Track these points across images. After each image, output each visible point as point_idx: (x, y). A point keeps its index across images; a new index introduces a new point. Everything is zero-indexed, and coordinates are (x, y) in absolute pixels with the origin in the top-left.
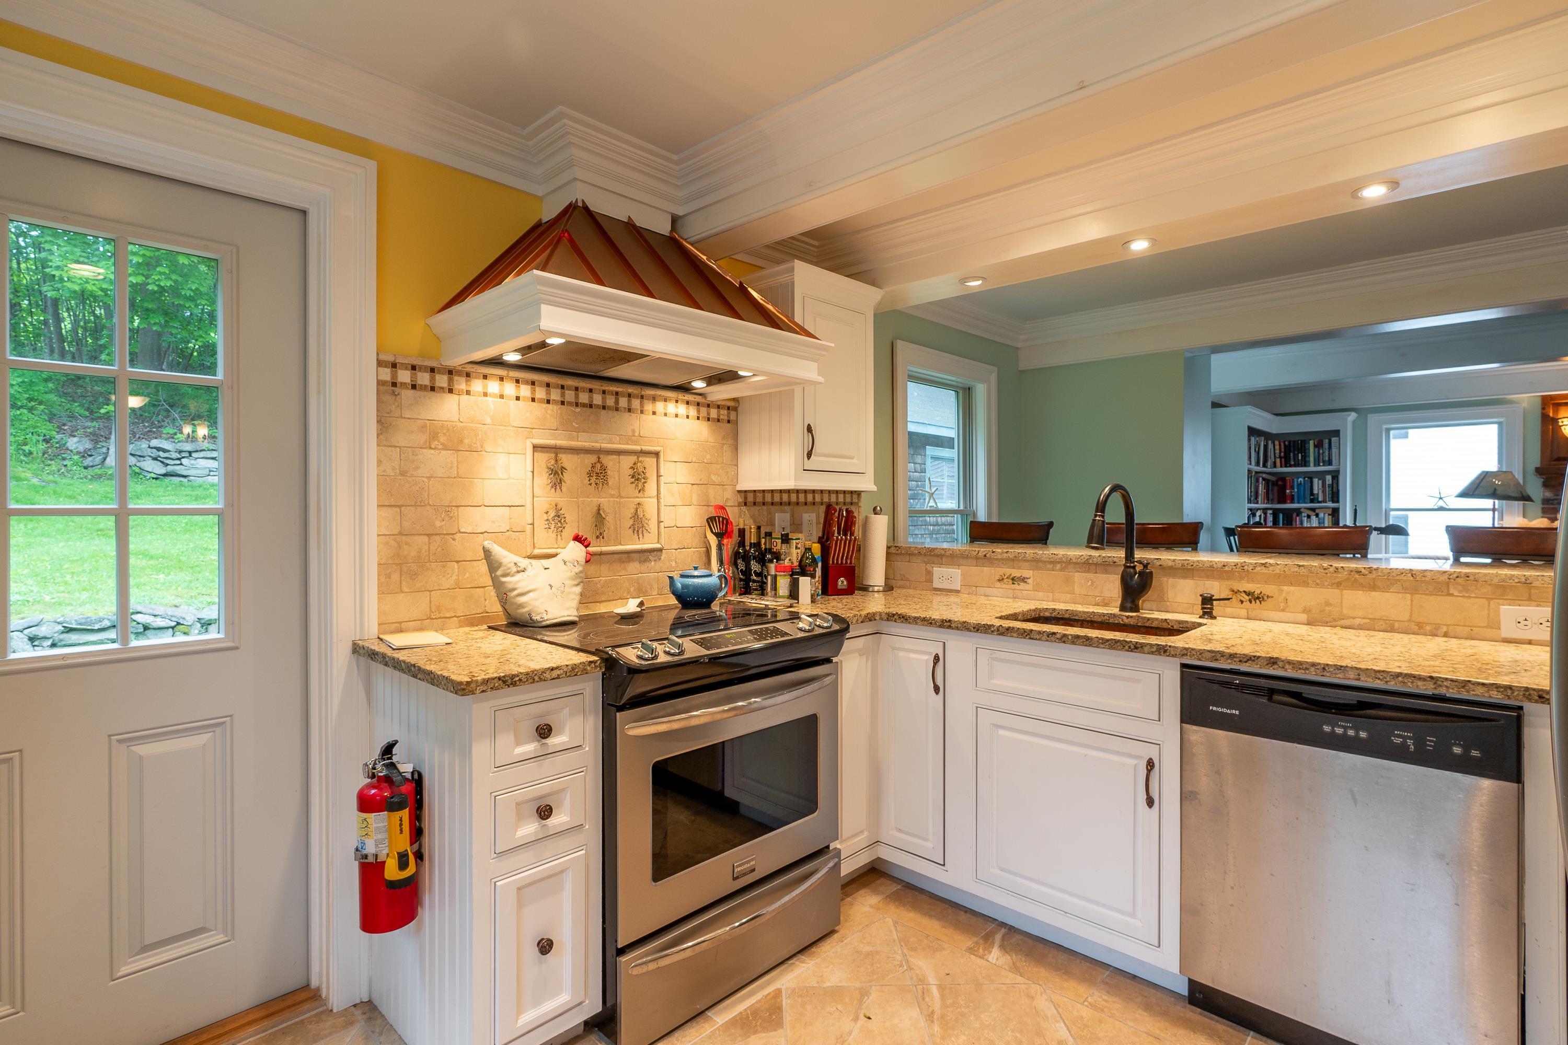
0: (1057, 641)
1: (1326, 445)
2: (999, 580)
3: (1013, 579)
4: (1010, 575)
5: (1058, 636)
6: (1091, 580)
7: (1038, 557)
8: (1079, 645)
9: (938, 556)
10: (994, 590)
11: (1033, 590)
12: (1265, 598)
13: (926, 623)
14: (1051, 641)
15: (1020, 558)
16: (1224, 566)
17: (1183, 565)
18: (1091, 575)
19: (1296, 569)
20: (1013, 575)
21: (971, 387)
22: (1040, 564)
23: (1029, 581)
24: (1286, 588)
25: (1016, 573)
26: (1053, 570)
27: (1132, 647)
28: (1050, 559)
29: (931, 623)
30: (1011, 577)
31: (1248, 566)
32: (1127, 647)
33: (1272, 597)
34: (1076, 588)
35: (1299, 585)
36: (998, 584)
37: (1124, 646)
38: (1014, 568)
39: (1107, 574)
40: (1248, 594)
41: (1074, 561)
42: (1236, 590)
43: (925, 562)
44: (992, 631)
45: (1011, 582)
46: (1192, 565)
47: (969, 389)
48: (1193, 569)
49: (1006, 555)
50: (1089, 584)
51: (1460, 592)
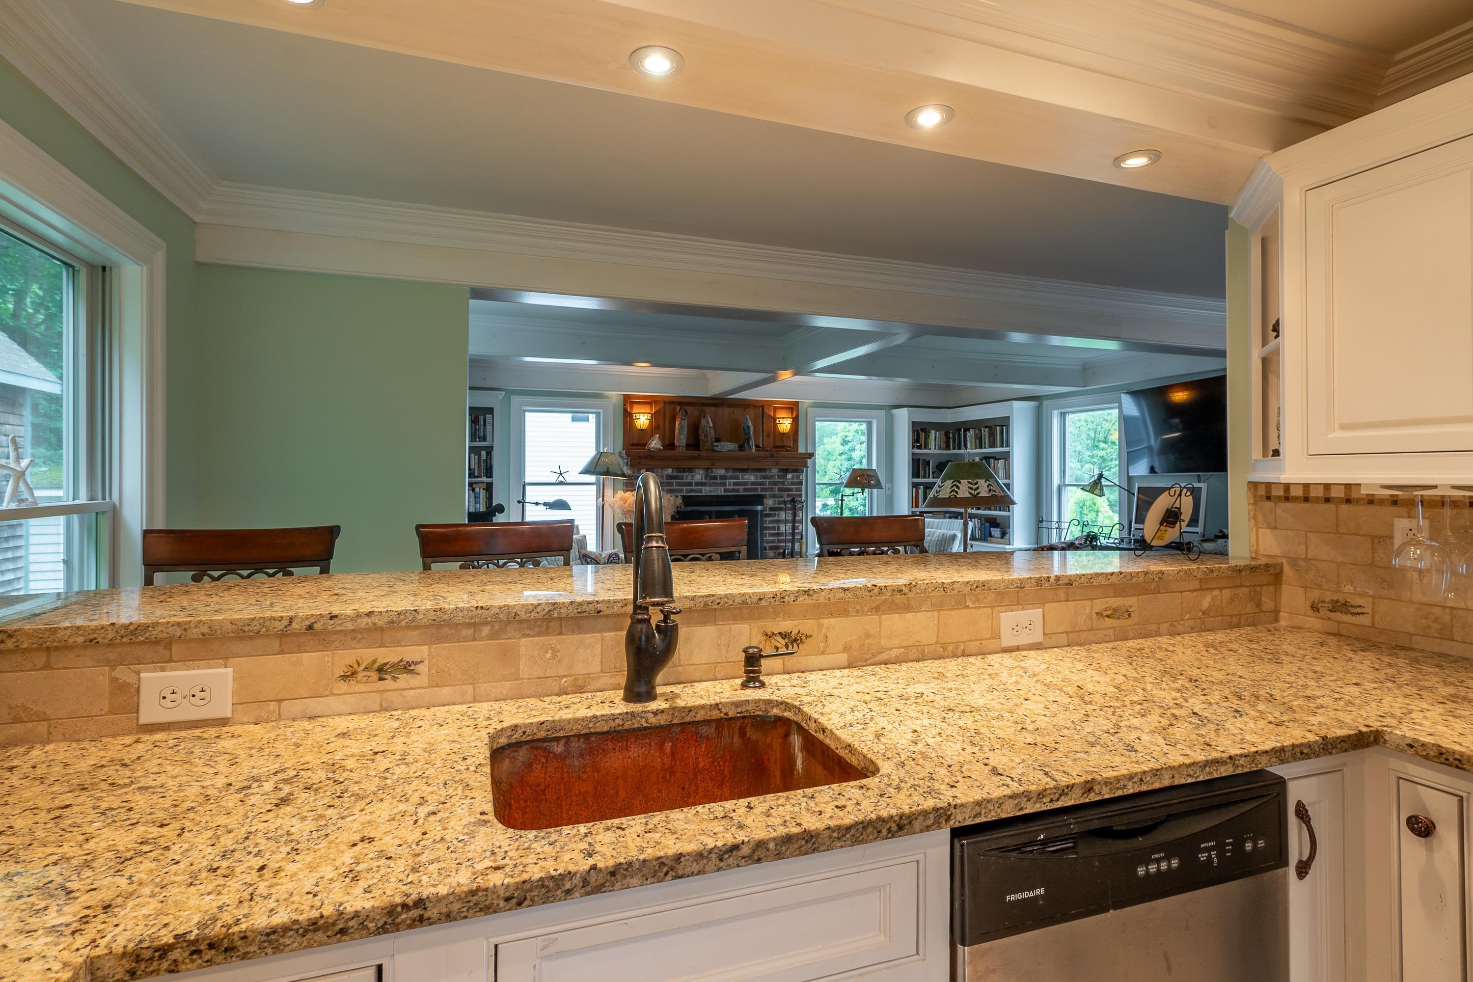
0: (743, 862)
1: (482, 422)
2: (344, 678)
3: (380, 670)
4: (374, 661)
5: (745, 850)
6: (552, 648)
7: (446, 617)
8: (793, 855)
9: (157, 642)
10: (331, 700)
11: (430, 686)
12: (804, 638)
13: (320, 936)
14: (729, 867)
15: (403, 624)
16: (760, 599)
17: (706, 605)
18: (553, 640)
19: (842, 595)
20: (380, 661)
21: (107, 265)
22: (446, 631)
23: (420, 668)
24: (826, 622)
25: (388, 655)
26: (474, 640)
27: (894, 828)
28: (471, 618)
29: (343, 931)
30: (377, 665)
31: (789, 596)
32: (884, 832)
33: (811, 636)
34: (521, 668)
35: (839, 616)
36: (343, 686)
37: (879, 832)
38: (382, 645)
39: (580, 633)
40: (783, 635)
41: (523, 617)
42: (769, 633)
43: (107, 663)
44: (568, 892)
45: (375, 676)
46: (719, 603)
47: (104, 268)
48: (721, 610)
49: (367, 620)
50: (548, 655)
51: (974, 603)
